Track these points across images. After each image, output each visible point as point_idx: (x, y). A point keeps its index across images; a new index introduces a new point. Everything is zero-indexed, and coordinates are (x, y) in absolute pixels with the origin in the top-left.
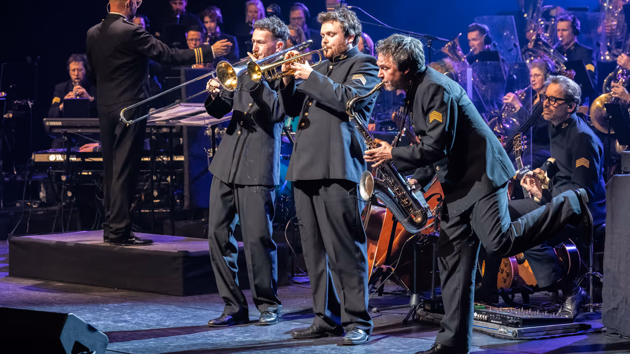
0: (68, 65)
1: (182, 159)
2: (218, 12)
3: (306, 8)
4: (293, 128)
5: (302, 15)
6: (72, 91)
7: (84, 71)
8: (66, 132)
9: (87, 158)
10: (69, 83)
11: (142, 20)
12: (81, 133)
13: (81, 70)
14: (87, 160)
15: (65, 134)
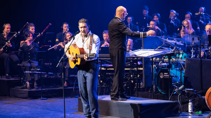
0: (103, 34)
1: (142, 69)
2: (159, 15)
3: (191, 14)
4: (182, 58)
5: (190, 16)
6: (104, 44)
7: (108, 37)
8: (100, 59)
9: (108, 68)
10: (103, 42)
11: (131, 18)
12: (105, 60)
13: (107, 36)
14: (108, 69)
15: (100, 60)
